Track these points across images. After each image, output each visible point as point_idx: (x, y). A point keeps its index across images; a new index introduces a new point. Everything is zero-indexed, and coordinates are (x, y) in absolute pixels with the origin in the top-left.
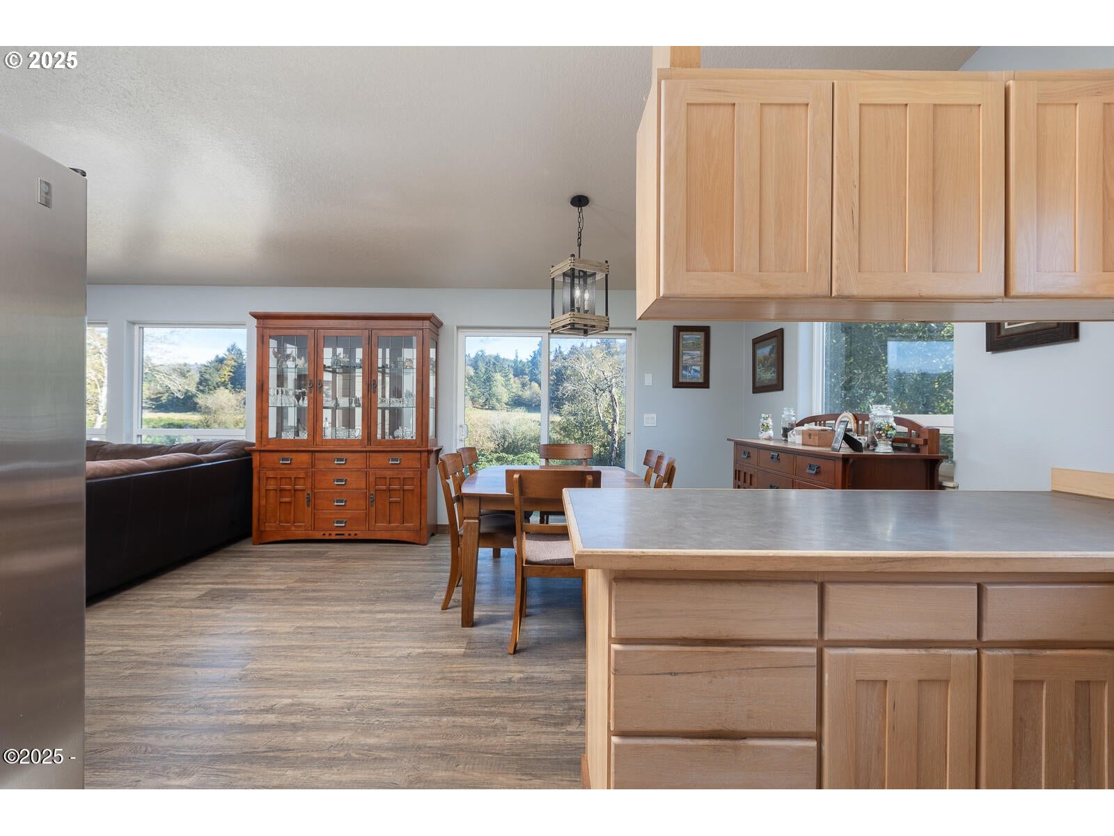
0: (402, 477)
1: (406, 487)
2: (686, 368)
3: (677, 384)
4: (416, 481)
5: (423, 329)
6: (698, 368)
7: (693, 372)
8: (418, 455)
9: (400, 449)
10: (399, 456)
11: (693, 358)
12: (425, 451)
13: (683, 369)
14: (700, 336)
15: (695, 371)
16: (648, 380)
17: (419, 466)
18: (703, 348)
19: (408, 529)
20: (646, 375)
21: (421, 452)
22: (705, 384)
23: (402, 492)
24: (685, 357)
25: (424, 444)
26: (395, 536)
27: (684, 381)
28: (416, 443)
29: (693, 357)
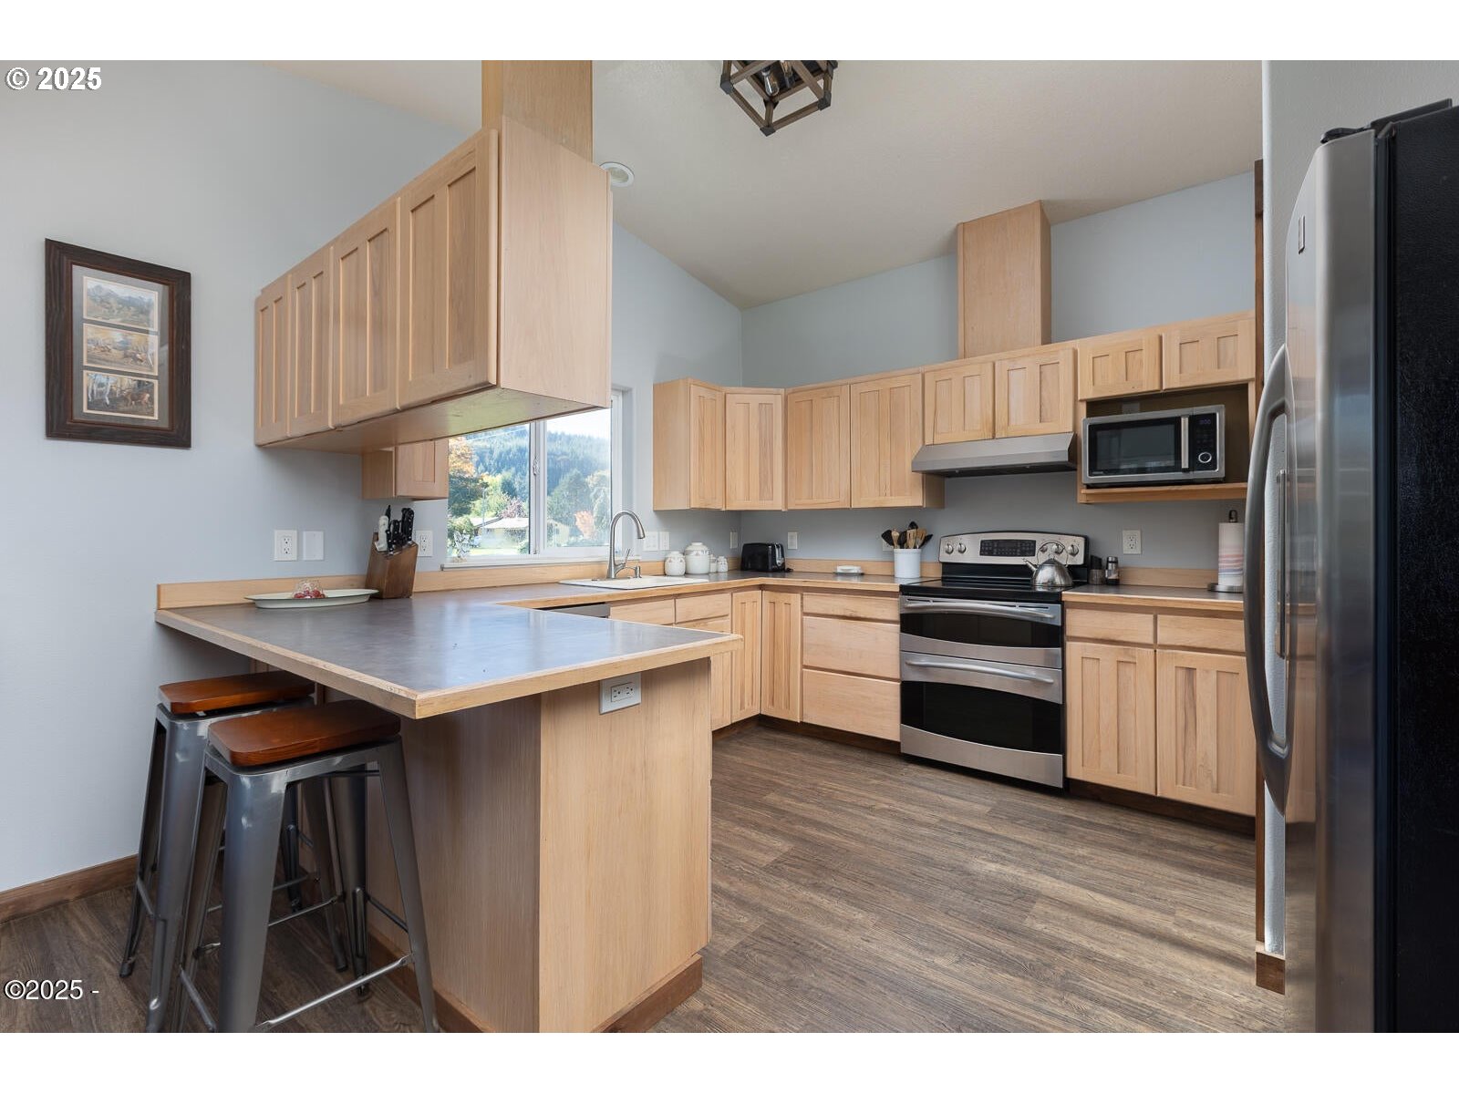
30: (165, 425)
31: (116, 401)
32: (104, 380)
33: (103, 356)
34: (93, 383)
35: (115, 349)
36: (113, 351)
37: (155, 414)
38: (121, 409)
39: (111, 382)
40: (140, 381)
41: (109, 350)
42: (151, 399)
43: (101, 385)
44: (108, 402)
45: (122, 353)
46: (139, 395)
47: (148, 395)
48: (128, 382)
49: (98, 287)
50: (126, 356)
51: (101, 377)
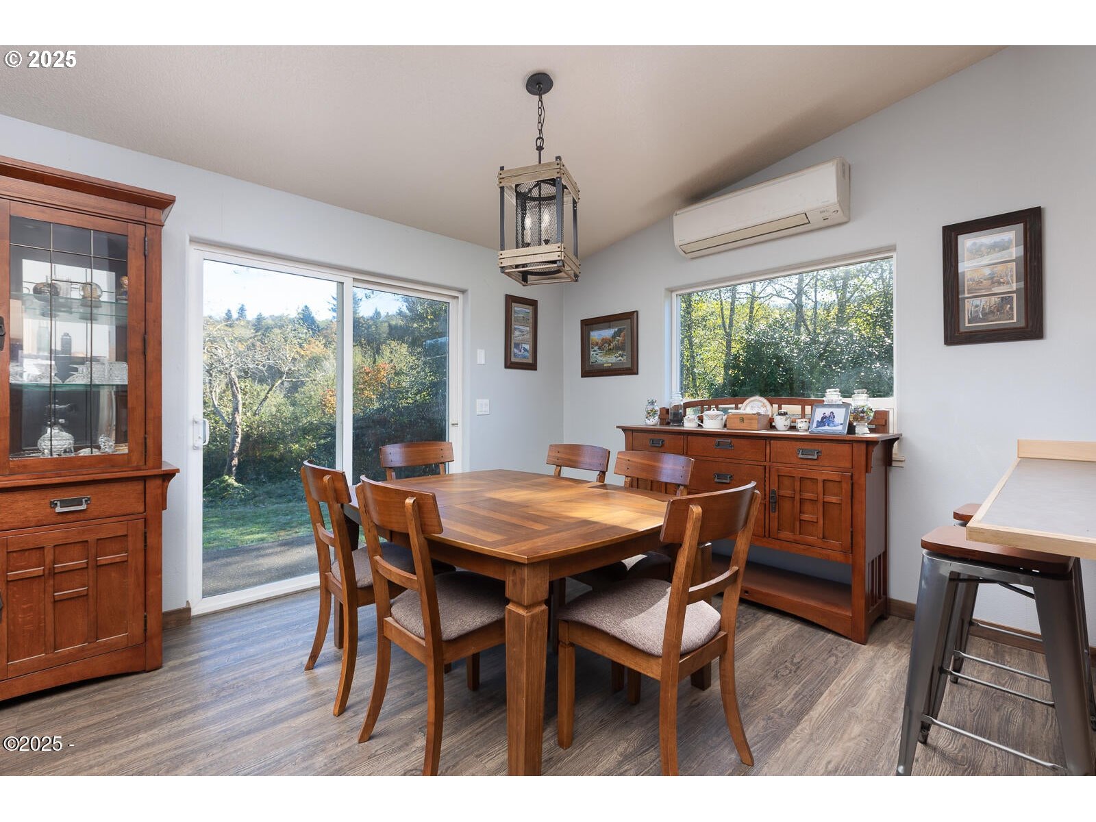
0: (91, 538)
1: (103, 559)
2: (517, 345)
3: (509, 364)
4: (135, 543)
5: (145, 224)
6: (527, 347)
7: (522, 353)
8: (139, 487)
9: (87, 478)
10: (85, 493)
11: (523, 335)
12: (155, 476)
13: (514, 347)
14: (528, 310)
15: (525, 350)
16: (481, 357)
17: (141, 509)
18: (531, 325)
19: (111, 650)
20: (479, 351)
21: (144, 479)
22: (532, 366)
23: (91, 572)
24: (517, 333)
25: (150, 463)
26: (76, 671)
27: (517, 360)
28: (129, 461)
29: (521, 333)
30: (1022, 324)
31: (987, 314)
32: (978, 303)
33: (978, 287)
34: (971, 306)
35: (985, 280)
36: (985, 281)
37: (1014, 318)
38: (990, 319)
39: (983, 303)
40: (1002, 297)
41: (982, 282)
42: (1011, 308)
43: (977, 306)
44: (981, 316)
45: (990, 281)
46: (1002, 307)
47: (1009, 306)
48: (994, 299)
49: (974, 244)
50: (993, 283)
51: (977, 301)
